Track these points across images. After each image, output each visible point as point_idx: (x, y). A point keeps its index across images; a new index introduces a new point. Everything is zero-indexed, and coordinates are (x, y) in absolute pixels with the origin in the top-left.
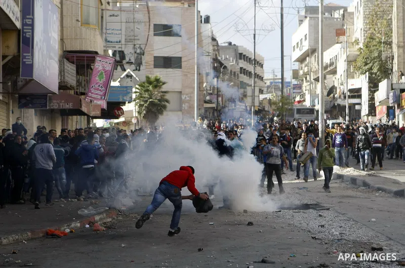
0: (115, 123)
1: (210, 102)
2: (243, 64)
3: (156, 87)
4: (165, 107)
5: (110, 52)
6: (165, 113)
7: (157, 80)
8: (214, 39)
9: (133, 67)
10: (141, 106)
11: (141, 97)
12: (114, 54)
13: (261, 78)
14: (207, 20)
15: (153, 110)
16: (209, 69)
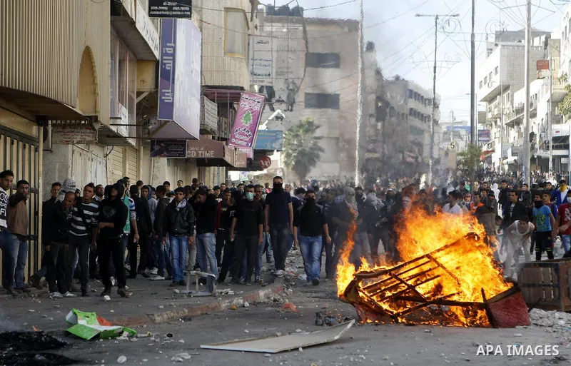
0: (254, 176)
1: (374, 151)
2: (413, 104)
3: (307, 131)
4: (318, 157)
5: (256, 88)
6: (318, 164)
7: (310, 124)
8: (378, 72)
9: (284, 106)
10: (288, 156)
11: (289, 144)
12: (261, 91)
13: (436, 122)
14: (371, 46)
15: (303, 161)
16: (372, 110)
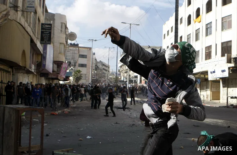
0: (66, 82)
1: (94, 77)
2: (104, 67)
3: (79, 72)
4: (81, 78)
5: (67, 62)
6: (81, 80)
8: (96, 59)
9: (73, 66)
10: (74, 78)
11: (74, 75)
12: (68, 62)
13: (109, 71)
14: (94, 54)
15: (78, 79)
16: (94, 68)
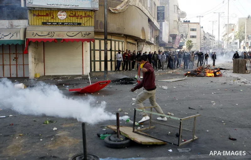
1: (203, 46)
2: (210, 37)
3: (190, 42)
4: (192, 47)
5: (180, 35)
6: (192, 48)
7: (191, 41)
8: (204, 32)
9: (185, 38)
10: (187, 46)
12: (181, 35)
13: (215, 40)
14: (202, 27)
15: (190, 47)
16: (203, 38)
